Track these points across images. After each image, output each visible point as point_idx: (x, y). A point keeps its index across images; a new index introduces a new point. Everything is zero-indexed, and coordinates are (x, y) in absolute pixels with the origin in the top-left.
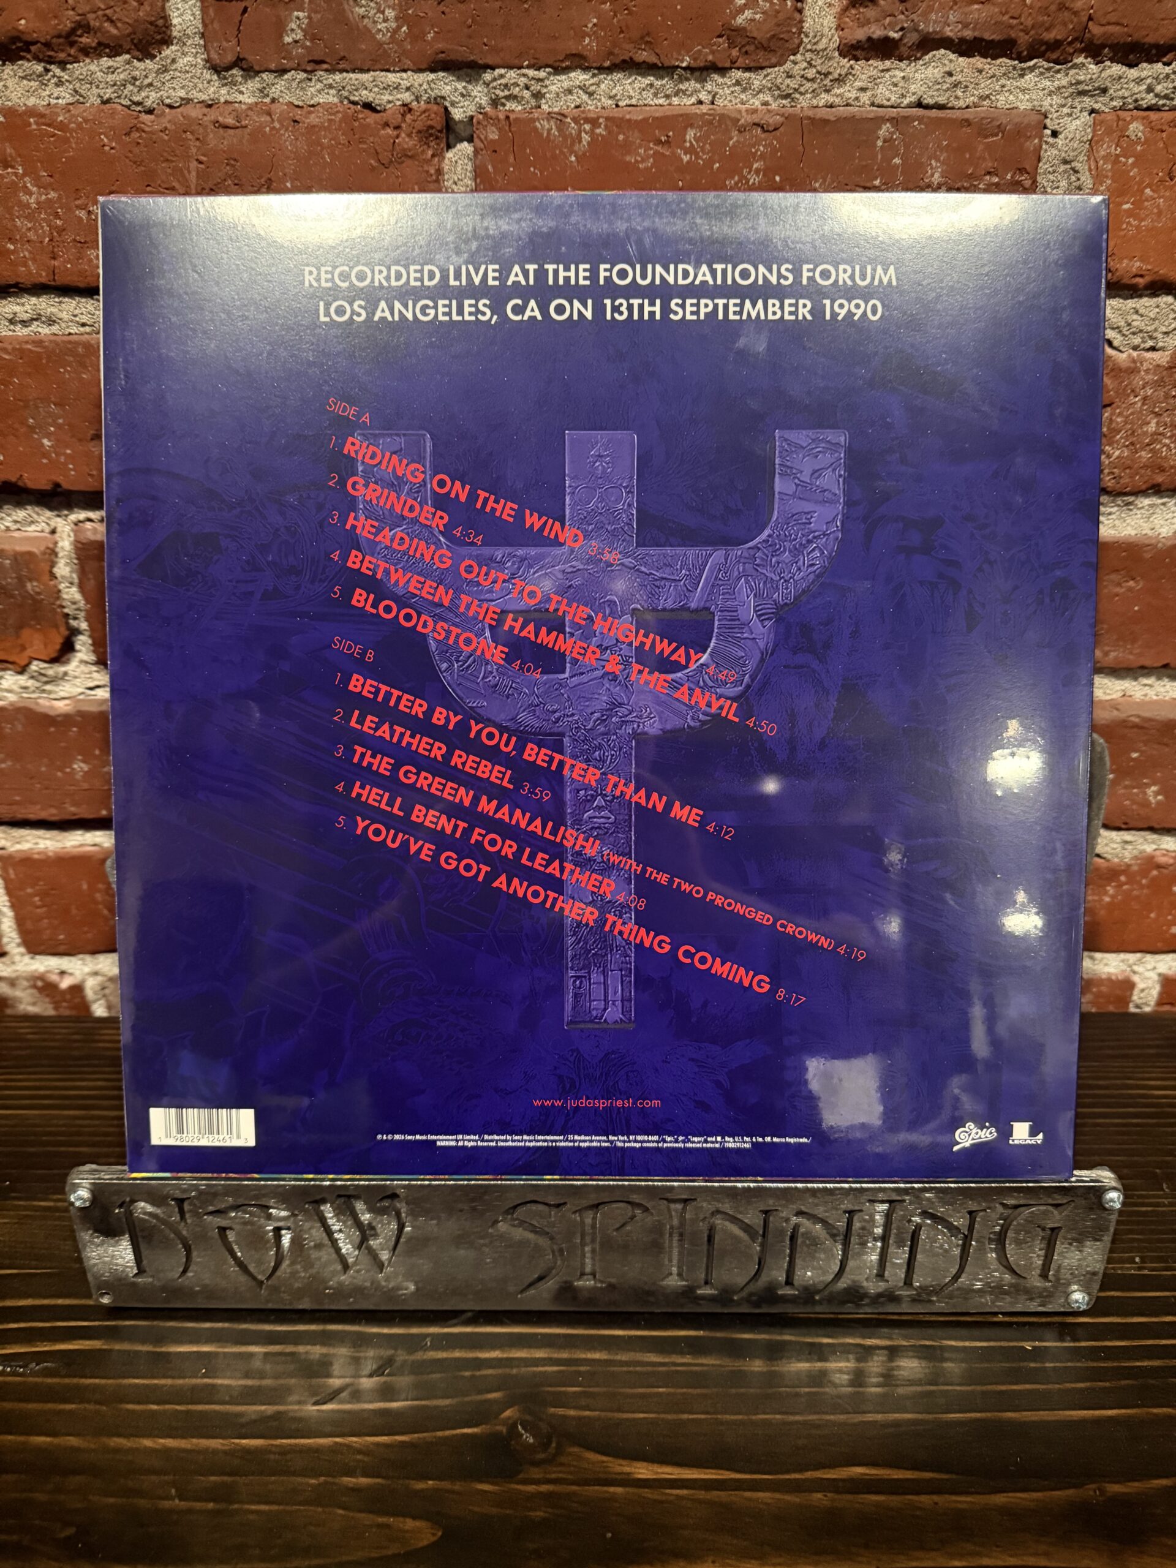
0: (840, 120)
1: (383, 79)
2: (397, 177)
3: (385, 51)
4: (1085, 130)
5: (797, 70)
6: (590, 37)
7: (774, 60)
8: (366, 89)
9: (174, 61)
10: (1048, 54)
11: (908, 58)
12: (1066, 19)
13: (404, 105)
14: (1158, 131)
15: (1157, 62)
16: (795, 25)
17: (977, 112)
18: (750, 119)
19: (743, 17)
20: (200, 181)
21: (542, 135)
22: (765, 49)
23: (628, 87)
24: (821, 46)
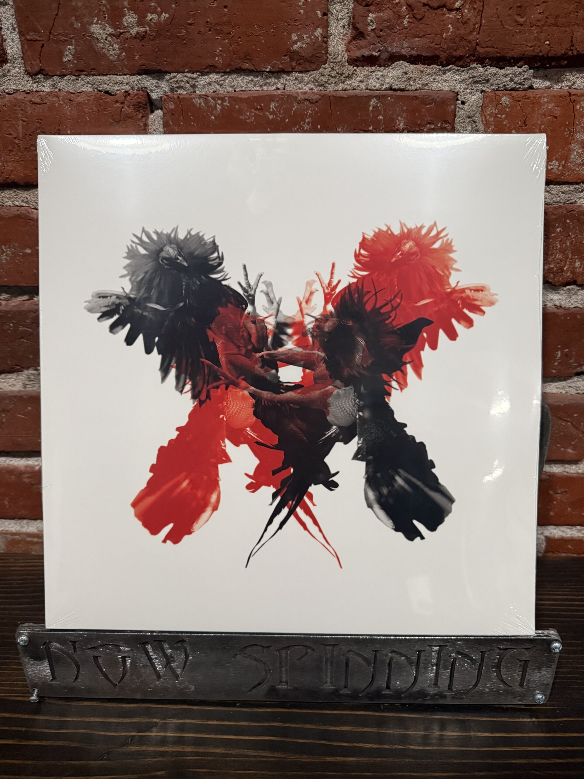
0: (349, 97)
1: (114, 79)
2: (124, 127)
3: (114, 64)
5: (326, 72)
6: (218, 57)
8: (106, 84)
9: (9, 71)
10: (457, 63)
11: (384, 65)
12: (465, 45)
13: (126, 92)
14: (517, 101)
15: (514, 66)
16: (323, 50)
17: (421, 92)
18: (303, 97)
19: (297, 46)
20: (24, 131)
21: (196, 106)
22: (310, 63)
23: (240, 81)
24: (338, 60)
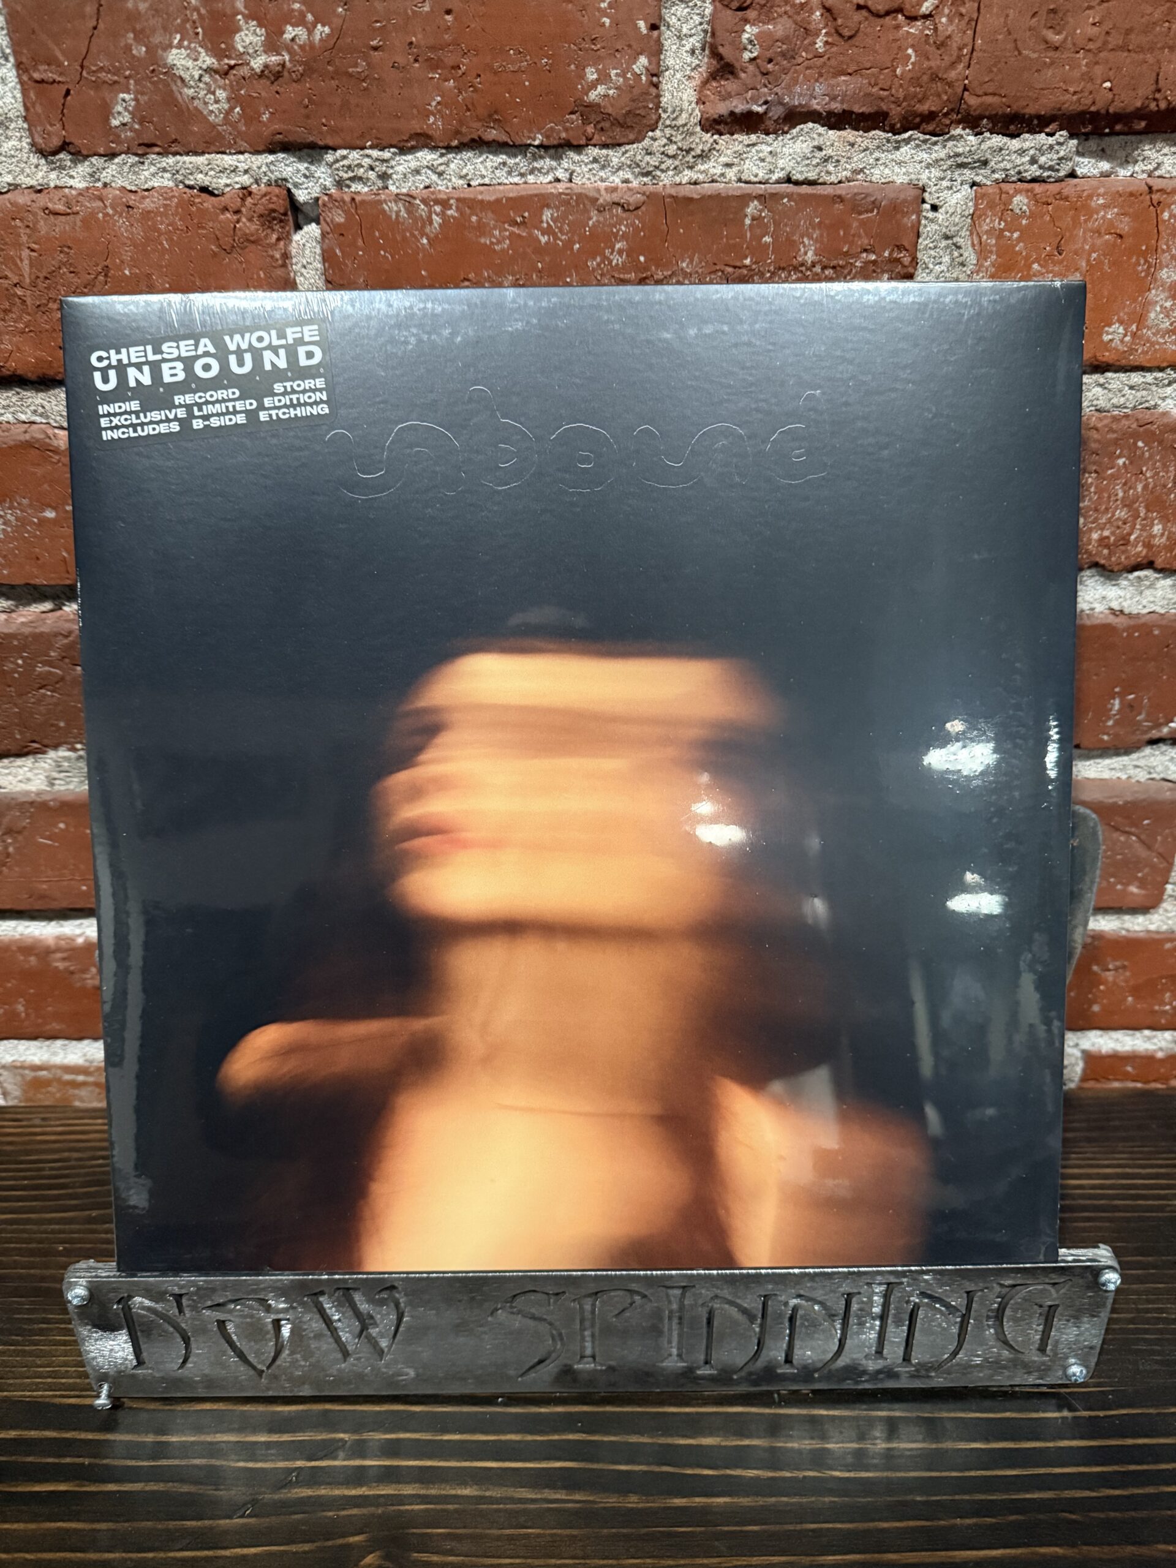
0: (705, 199)
1: (218, 162)
2: (241, 262)
3: (219, 133)
4: (966, 204)
5: (656, 146)
6: (434, 116)
7: (632, 137)
8: (201, 172)
10: (924, 126)
11: (775, 132)
12: (940, 89)
13: (243, 188)
14: (1043, 204)
15: (1040, 132)
16: (652, 100)
17: (850, 187)
18: (608, 198)
19: (596, 93)
20: (34, 270)
21: (390, 217)
22: (623, 127)
23: (479, 166)
24: (680, 122)
